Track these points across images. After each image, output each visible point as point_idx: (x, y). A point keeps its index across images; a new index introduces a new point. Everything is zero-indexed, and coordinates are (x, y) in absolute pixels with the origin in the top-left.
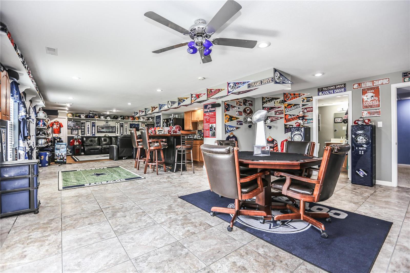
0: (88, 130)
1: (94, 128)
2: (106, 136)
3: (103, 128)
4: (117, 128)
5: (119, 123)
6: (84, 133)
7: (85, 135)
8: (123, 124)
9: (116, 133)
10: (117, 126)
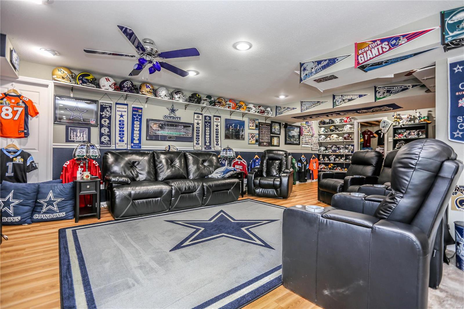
0: (121, 131)
1: (137, 123)
2: (172, 149)
3: (162, 127)
4: (198, 131)
5: (201, 116)
6: (110, 141)
7: (113, 147)
8: (210, 117)
9: (195, 142)
10: (198, 124)
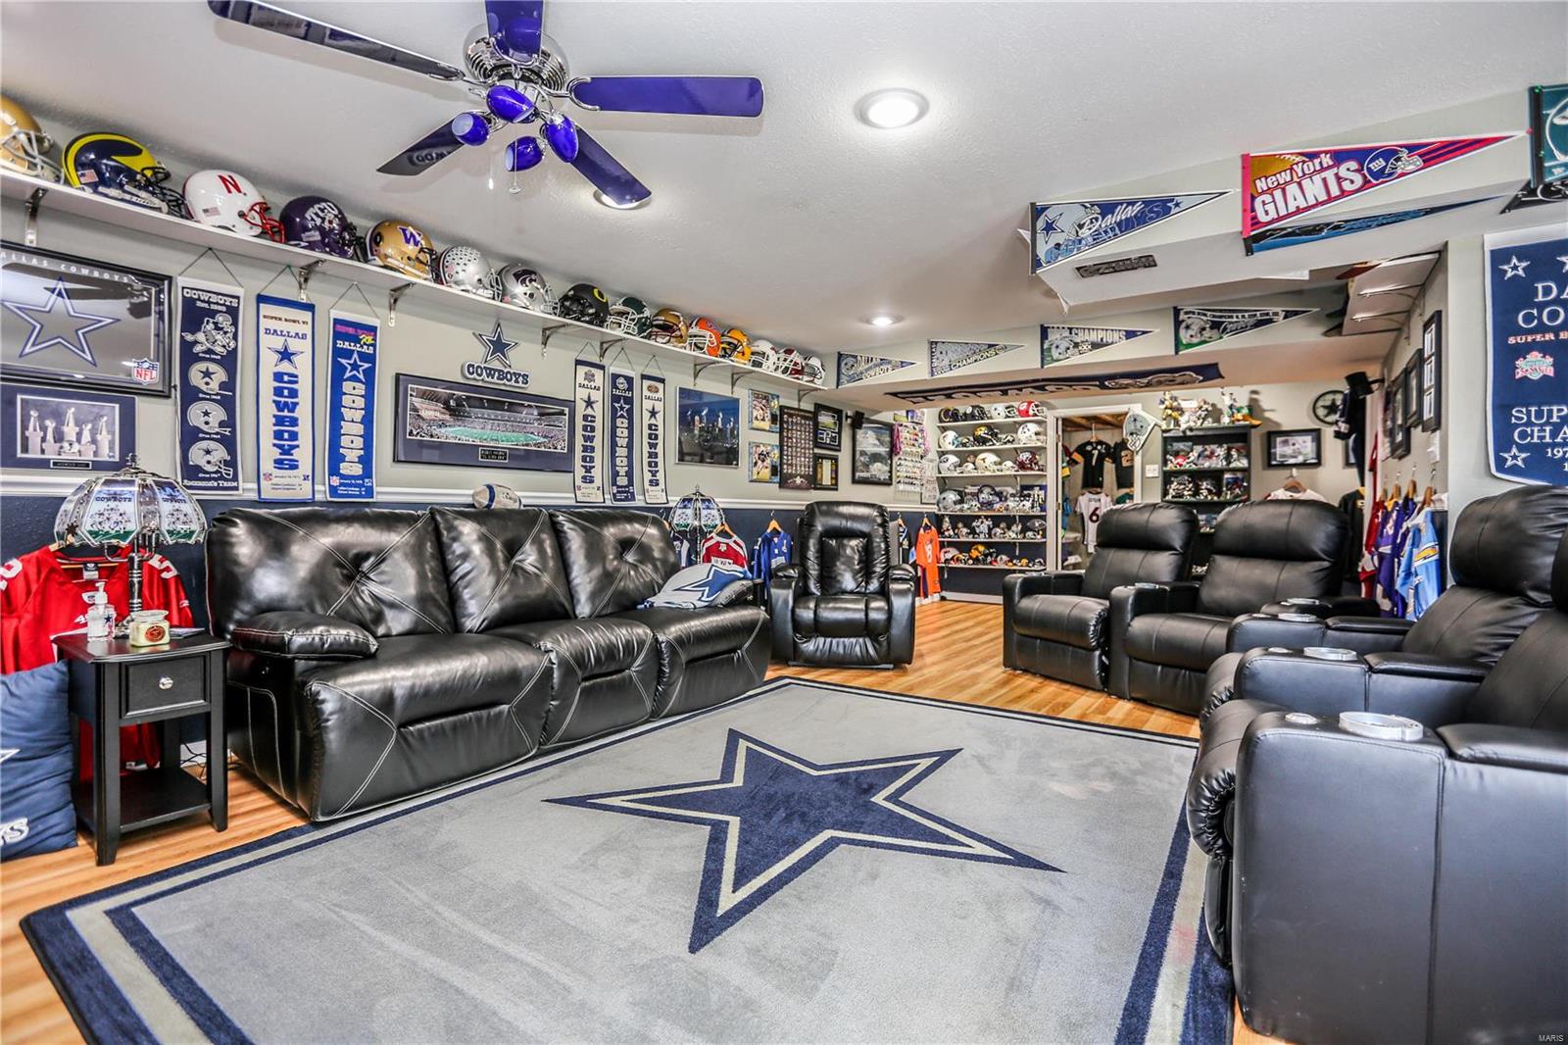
0: (285, 426)
1: (353, 392)
2: (502, 502)
3: (456, 410)
4: (589, 428)
5: (598, 373)
6: (232, 463)
7: (246, 490)
8: (629, 380)
9: (580, 472)
10: (589, 403)
